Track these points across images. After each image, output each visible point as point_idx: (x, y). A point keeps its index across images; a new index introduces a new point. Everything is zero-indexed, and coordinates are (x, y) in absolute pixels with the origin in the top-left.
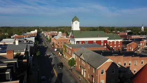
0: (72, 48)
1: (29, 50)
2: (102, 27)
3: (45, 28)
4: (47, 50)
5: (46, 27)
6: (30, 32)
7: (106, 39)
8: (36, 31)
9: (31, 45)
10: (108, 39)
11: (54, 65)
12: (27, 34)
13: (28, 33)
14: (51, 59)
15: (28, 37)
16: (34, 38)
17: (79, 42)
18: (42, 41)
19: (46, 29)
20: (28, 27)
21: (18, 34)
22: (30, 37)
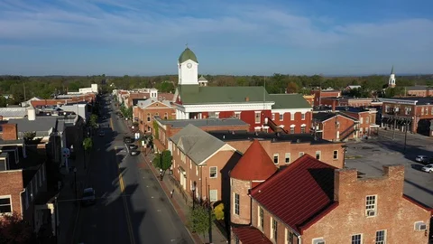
0: (167, 127)
1: (60, 133)
2: (283, 76)
3: (121, 78)
4: (116, 137)
5: (126, 77)
6: (78, 91)
7: (268, 106)
8: (94, 88)
9: (69, 121)
10: (273, 107)
11: (122, 169)
12: (66, 96)
13: (71, 94)
14: (121, 157)
15: (68, 104)
16: (83, 106)
17: (196, 114)
18: (109, 116)
19: (125, 82)
20: (72, 78)
21: (40, 98)
22: (72, 104)
